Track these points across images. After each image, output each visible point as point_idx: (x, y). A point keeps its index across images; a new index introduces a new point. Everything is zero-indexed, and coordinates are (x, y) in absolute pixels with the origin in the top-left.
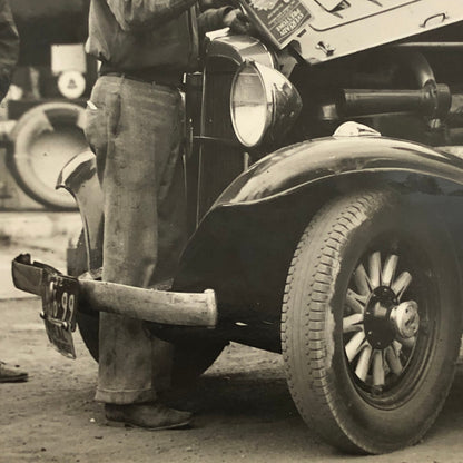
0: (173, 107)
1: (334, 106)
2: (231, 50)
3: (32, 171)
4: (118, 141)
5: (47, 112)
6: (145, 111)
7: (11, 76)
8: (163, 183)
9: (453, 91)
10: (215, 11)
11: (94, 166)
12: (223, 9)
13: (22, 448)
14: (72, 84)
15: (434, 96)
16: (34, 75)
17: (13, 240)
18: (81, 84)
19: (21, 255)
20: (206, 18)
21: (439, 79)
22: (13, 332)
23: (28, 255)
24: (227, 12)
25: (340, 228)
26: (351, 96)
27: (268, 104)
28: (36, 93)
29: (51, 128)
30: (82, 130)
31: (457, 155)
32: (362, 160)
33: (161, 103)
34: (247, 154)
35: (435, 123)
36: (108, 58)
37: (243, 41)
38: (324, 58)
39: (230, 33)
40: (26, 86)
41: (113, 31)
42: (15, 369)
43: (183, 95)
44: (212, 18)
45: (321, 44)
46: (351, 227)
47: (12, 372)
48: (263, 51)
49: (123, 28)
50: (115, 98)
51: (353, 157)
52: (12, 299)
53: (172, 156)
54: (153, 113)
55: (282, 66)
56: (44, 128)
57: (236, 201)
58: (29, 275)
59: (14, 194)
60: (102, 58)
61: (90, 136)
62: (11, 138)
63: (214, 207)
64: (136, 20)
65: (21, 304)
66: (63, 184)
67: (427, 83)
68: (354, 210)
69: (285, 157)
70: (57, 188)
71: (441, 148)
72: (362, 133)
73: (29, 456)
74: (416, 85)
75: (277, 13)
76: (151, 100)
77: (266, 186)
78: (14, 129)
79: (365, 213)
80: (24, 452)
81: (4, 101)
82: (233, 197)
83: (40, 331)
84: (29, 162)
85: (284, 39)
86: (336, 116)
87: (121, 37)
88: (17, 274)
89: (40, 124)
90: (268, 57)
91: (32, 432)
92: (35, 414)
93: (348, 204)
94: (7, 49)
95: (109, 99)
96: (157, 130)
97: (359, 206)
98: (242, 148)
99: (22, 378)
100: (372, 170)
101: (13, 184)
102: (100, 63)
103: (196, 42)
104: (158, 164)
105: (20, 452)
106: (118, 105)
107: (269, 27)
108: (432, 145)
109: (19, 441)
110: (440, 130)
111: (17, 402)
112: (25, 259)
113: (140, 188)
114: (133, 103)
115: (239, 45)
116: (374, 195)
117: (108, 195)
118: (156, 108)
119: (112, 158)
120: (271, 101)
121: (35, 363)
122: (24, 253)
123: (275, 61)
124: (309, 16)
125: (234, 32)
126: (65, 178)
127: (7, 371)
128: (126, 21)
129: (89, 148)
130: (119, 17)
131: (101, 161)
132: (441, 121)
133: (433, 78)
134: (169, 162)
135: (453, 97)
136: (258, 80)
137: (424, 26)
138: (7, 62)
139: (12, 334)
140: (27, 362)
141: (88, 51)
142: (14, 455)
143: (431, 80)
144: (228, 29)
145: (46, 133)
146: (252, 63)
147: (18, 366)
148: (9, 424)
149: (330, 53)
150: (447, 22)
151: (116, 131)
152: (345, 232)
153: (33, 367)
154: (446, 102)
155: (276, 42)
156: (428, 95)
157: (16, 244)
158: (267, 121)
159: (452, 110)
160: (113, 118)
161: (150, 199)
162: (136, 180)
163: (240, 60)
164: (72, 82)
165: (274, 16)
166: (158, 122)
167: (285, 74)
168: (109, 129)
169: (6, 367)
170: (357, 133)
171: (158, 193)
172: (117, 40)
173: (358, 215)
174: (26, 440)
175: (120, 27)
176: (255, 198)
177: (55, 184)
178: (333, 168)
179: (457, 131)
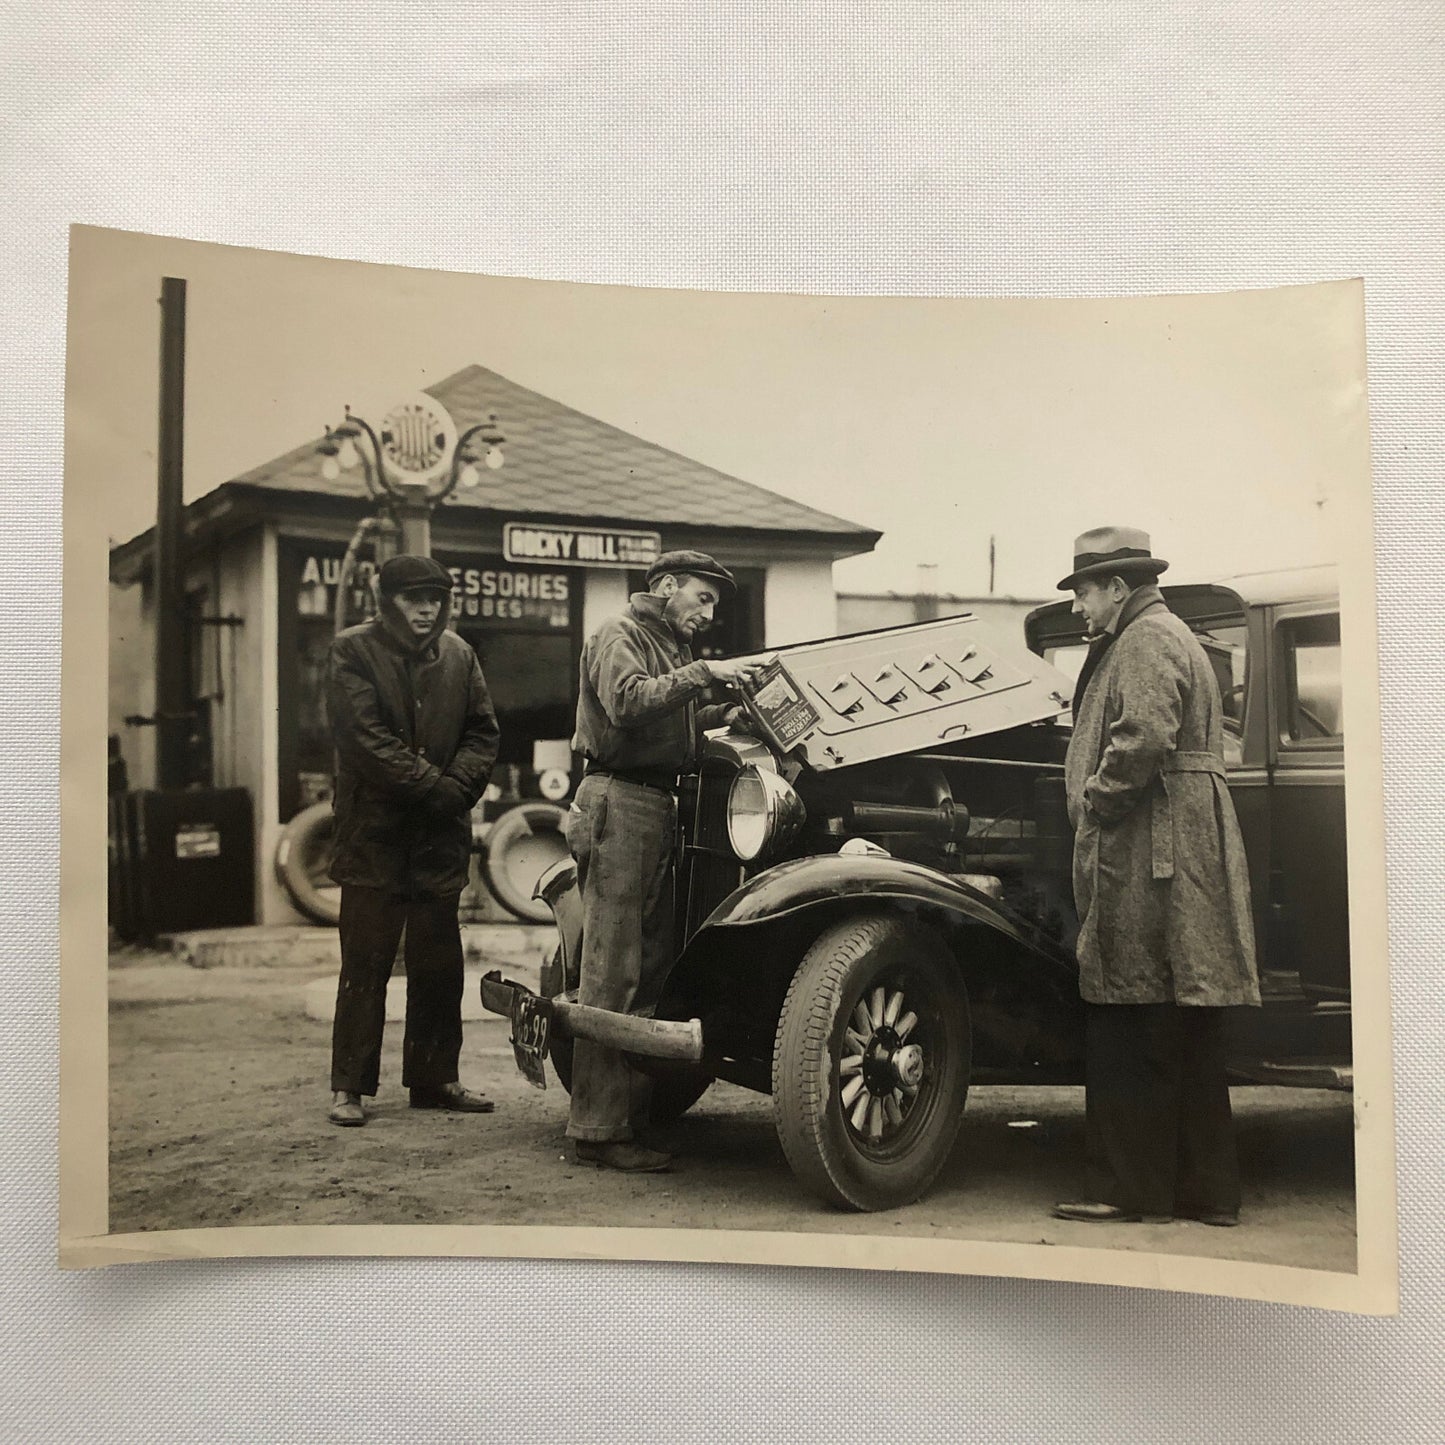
0: (664, 812)
1: (841, 820)
2: (731, 750)
3: (507, 879)
4: (602, 848)
5: (527, 815)
6: (634, 816)
7: (489, 775)
8: (649, 897)
9: (973, 813)
10: (716, 707)
11: (575, 875)
12: (724, 705)
13: (485, 1185)
14: (555, 784)
15: (950, 816)
16: (514, 773)
17: (483, 955)
18: (565, 783)
19: (491, 973)
20: (705, 716)
21: (957, 799)
22: (480, 1056)
23: (499, 973)
24: (728, 709)
25: (842, 958)
26: (859, 809)
27: (769, 814)
28: (515, 793)
29: (530, 832)
30: (563, 835)
31: (973, 885)
32: (869, 883)
33: (651, 807)
34: (743, 869)
35: (951, 848)
36: (596, 756)
37: (744, 742)
38: (832, 766)
39: (730, 733)
40: (505, 786)
41: (603, 726)
42: (479, 1097)
43: (676, 799)
44: (712, 714)
45: (829, 749)
46: (854, 957)
47: (476, 1100)
48: (765, 754)
49: (613, 722)
50: (601, 800)
51: (859, 878)
52: (478, 1021)
53: (660, 867)
54: (642, 818)
55: (786, 772)
56: (522, 832)
57: (728, 920)
58: (499, 994)
59: (486, 904)
60: (589, 756)
61: (572, 842)
62: (486, 842)
63: (703, 926)
64: (629, 713)
65: (489, 1026)
66: (540, 894)
67: (945, 801)
68: (858, 939)
69: (785, 873)
70: (533, 898)
71: (958, 877)
72: (871, 852)
73: (492, 1193)
74: (931, 802)
75: (783, 712)
76: (640, 803)
77: (763, 905)
78: (489, 833)
79: (870, 943)
80: (486, 1189)
81: (481, 801)
82: (726, 916)
83: (508, 1058)
84: (505, 869)
85: (789, 742)
86: (843, 831)
87: (611, 733)
88: (486, 995)
89: (518, 827)
90: (771, 760)
91: (497, 1168)
92: (503, 1148)
93: (852, 931)
94: (487, 744)
95: (594, 801)
96: (646, 837)
97: (864, 934)
98: (736, 861)
99: (487, 1108)
100: (879, 894)
101: (486, 894)
102: (586, 761)
103: (693, 741)
104: (645, 876)
105: (482, 1189)
106: (604, 808)
107: (773, 727)
108: (945, 871)
109: (482, 1177)
110: (955, 855)
111: (480, 1135)
112: (495, 977)
113: (623, 900)
114: (622, 806)
115: (739, 746)
116: (881, 922)
117: (589, 907)
118: (647, 813)
119: (595, 867)
120: (772, 810)
121: (502, 1093)
122: (495, 970)
123: (779, 765)
124: (818, 718)
125: (735, 732)
126: (542, 889)
127: (472, 1099)
128: (617, 716)
129: (570, 855)
130: (610, 712)
131: (582, 870)
132: (957, 846)
133: (950, 797)
134: (657, 874)
135: (972, 819)
136: (758, 786)
137: (943, 737)
138: (486, 759)
139: (479, 1060)
140: (493, 1090)
141: (574, 748)
142: (474, 1191)
143: (948, 798)
144: (728, 728)
145: (524, 837)
146: (754, 767)
147: (483, 1095)
148: (473, 1157)
149: (839, 760)
150: (968, 735)
151: (600, 835)
152: (848, 963)
153: (500, 1096)
154: (964, 824)
155: (781, 745)
156: (944, 814)
157: (486, 959)
158: (767, 832)
159: (970, 833)
160: (598, 822)
161: (634, 914)
162: (619, 892)
163: (740, 762)
164: (555, 781)
165: (780, 715)
166: (647, 828)
167: (788, 781)
168: (592, 833)
169: (471, 1096)
170: (865, 852)
171: (644, 907)
172: (606, 736)
173: (862, 944)
174: (489, 1176)
175: (610, 721)
176: (750, 918)
177: (531, 895)
178: (837, 889)
179: (974, 858)
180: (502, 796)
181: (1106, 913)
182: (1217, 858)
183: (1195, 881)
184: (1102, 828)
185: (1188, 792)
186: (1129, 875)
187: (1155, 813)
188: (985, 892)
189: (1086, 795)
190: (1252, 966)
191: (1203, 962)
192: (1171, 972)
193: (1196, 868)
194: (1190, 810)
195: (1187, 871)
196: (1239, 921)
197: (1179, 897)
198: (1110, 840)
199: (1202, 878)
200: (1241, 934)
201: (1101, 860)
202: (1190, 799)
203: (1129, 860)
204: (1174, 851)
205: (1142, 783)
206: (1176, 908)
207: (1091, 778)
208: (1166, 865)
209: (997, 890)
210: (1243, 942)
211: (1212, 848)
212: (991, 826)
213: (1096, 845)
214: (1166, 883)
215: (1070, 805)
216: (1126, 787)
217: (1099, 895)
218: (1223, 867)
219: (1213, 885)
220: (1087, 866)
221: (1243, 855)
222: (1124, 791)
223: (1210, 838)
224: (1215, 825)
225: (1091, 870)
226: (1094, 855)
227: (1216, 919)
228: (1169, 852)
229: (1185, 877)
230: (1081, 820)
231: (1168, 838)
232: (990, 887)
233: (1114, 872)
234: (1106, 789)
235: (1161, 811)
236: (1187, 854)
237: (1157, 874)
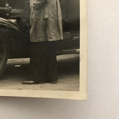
21: (10, 6)
31: (11, 21)
35: (8, 15)
71: (9, 20)
74: (5, 6)
108: (6, 19)
133: (8, 5)
135: (12, 9)
154: (11, 10)
156: (7, 9)
159: (12, 12)
179: (12, 16)
181: (36, 25)
182: (56, 13)
183: (52, 18)
184: (36, 10)
185: (52, 2)
186: (40, 18)
187: (46, 7)
188: (14, 22)
189: (33, 4)
190: (62, 32)
191: (53, 32)
192: (47, 35)
193: (52, 15)
194: (52, 5)
195: (51, 16)
196: (60, 24)
197: (49, 21)
198: (37, 12)
199: (53, 17)
200: (60, 26)
201: (35, 16)
202: (52, 3)
203: (40, 15)
204: (49, 13)
205: (43, 1)
206: (48, 23)
207: (34, 1)
208: (47, 15)
209: (16, 22)
210: (60, 28)
211: (55, 11)
212: (15, 10)
213: (35, 13)
214: (47, 19)
215: (30, 6)
216: (41, 2)
217: (35, 22)
218: (57, 14)
219: (55, 18)
220: (33, 17)
221: (61, 12)
222: (40, 3)
223: (55, 10)
224: (56, 7)
225: (34, 17)
226: (34, 15)
227: (55, 24)
228: (48, 13)
229: (50, 17)
230: (32, 9)
231: (48, 11)
232: (15, 22)
233: (38, 18)
234: (37, 3)
235: (47, 6)
236: (51, 13)
237: (45, 17)
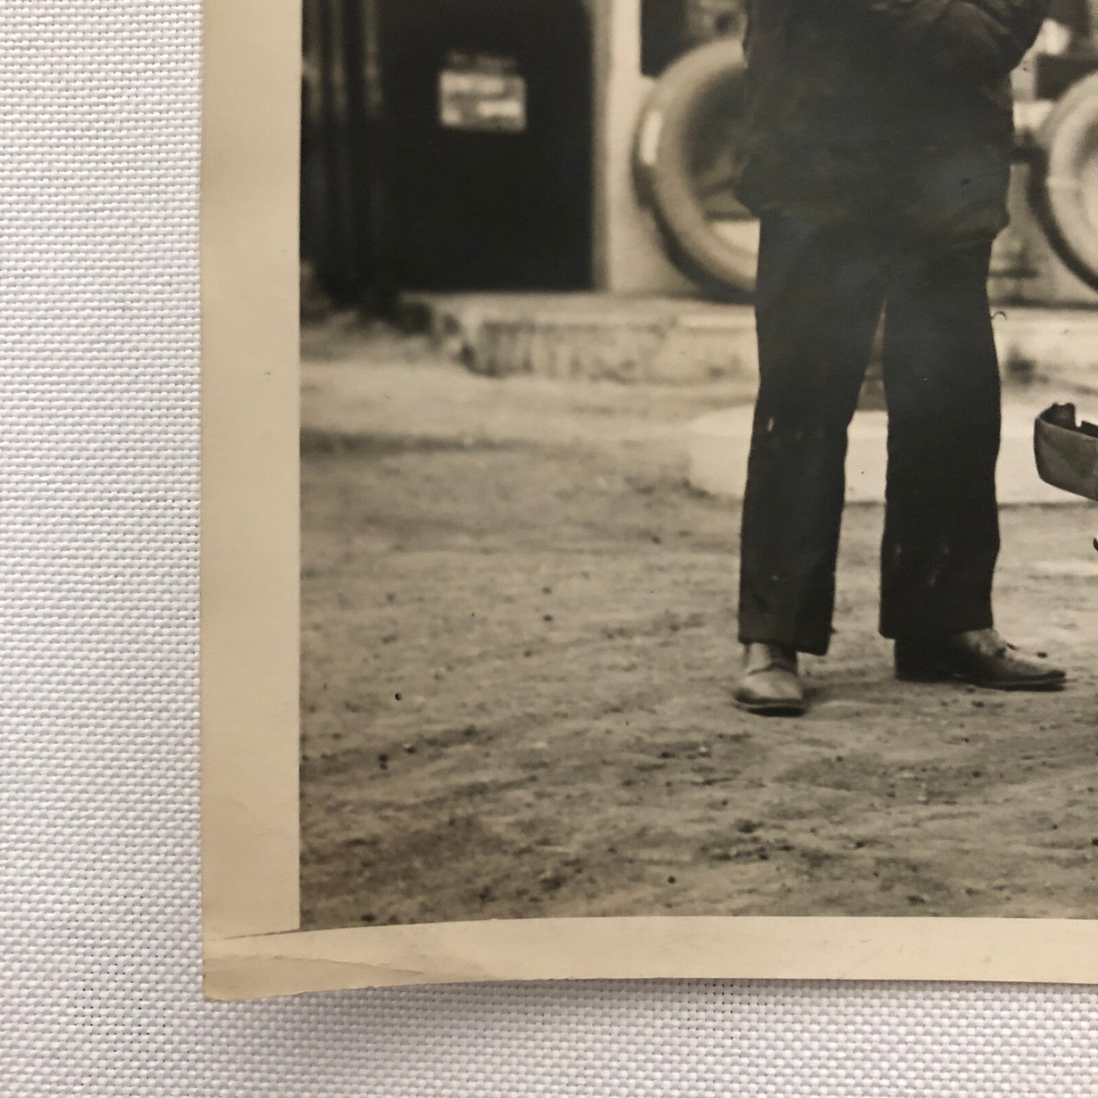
3: (1084, 218)
13: (1049, 836)
17: (1039, 371)
19: (1055, 407)
22: (1035, 578)
23: (1070, 408)
42: (1036, 660)
47: (1028, 666)
52: (1032, 505)
58: (1070, 452)
59: (1042, 267)
62: (1040, 141)
65: (1054, 516)
73: (1063, 853)
78: (1047, 122)
80: (1053, 845)
81: (1030, 56)
84: (1078, 197)
88: (1046, 451)
91: (1073, 803)
92: (1081, 762)
99: (1052, 681)
101: (1042, 247)
105: (1044, 845)
109: (1044, 821)
111: (1039, 736)
112: (1063, 416)
121: (1080, 650)
122: (1062, 402)
127: (1020, 664)
139: (1031, 584)
140: (1062, 646)
142: (1030, 850)
147: (1042, 655)
148: (1024, 781)
153: (1076, 657)
157: (1045, 380)
169: (1018, 656)
174: (1057, 818)
180: (1073, 46)
